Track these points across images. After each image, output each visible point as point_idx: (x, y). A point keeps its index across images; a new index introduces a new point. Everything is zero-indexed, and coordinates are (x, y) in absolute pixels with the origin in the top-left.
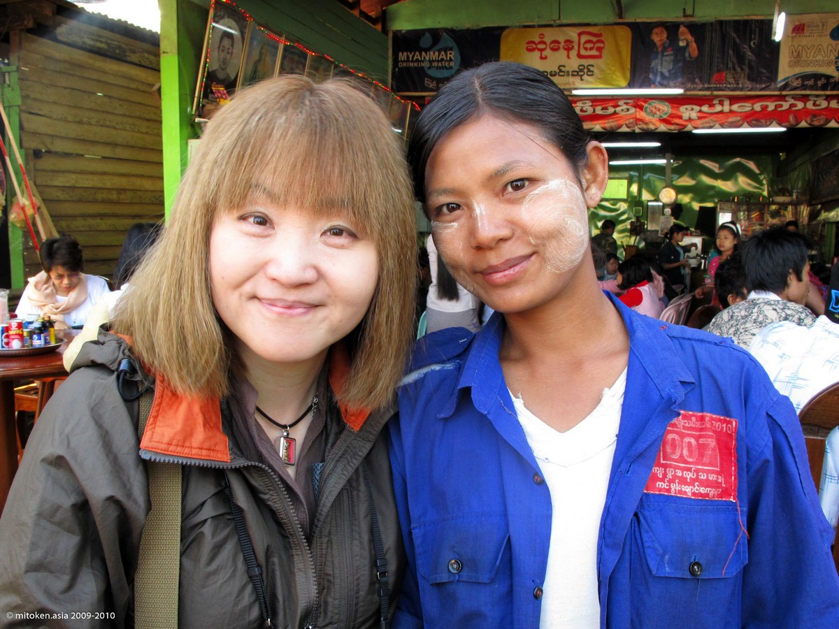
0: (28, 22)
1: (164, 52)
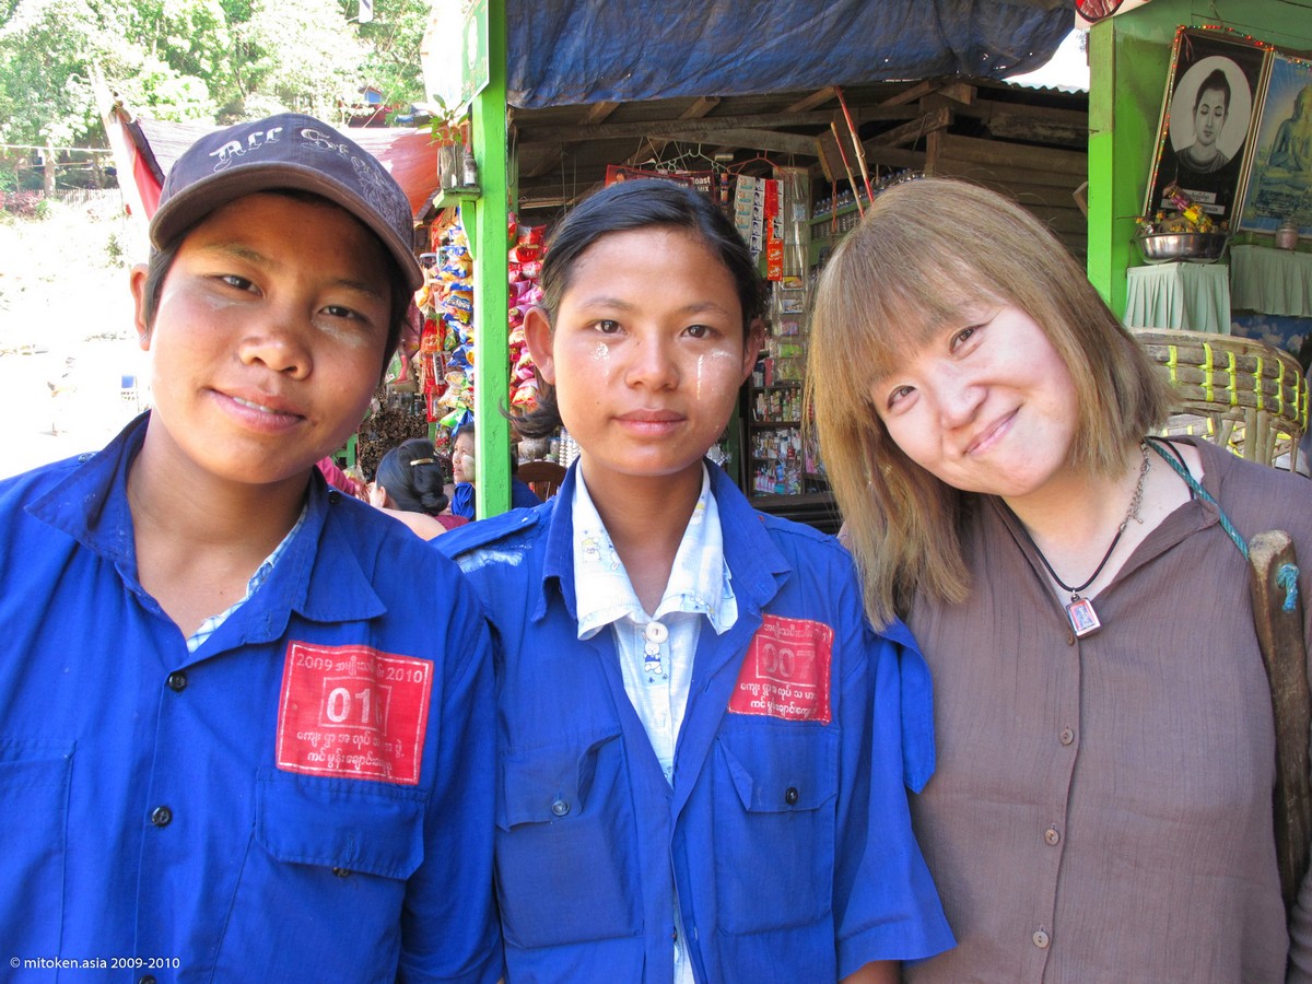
0: (943, 119)
1: (1094, 131)
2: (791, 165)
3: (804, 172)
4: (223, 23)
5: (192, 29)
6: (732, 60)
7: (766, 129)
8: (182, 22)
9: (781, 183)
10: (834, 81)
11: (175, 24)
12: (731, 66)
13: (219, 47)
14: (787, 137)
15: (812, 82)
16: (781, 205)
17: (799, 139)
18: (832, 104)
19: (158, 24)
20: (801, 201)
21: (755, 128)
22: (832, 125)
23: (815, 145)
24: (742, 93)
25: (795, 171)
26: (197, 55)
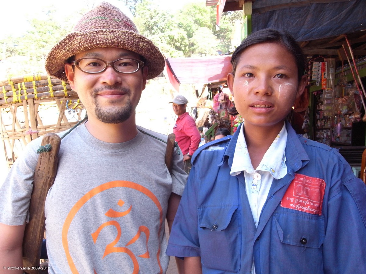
2: (330, 58)
3: (334, 59)
4: (187, 38)
5: (180, 40)
6: (313, 30)
7: (323, 48)
8: (178, 39)
9: (326, 63)
10: (344, 32)
11: (177, 40)
12: (313, 32)
13: (186, 44)
14: (328, 50)
15: (337, 33)
16: (326, 69)
17: (332, 50)
18: (343, 39)
19: (173, 40)
20: (333, 67)
21: (319, 49)
22: (343, 45)
23: (338, 52)
24: (315, 39)
25: (331, 59)
26: (181, 46)
